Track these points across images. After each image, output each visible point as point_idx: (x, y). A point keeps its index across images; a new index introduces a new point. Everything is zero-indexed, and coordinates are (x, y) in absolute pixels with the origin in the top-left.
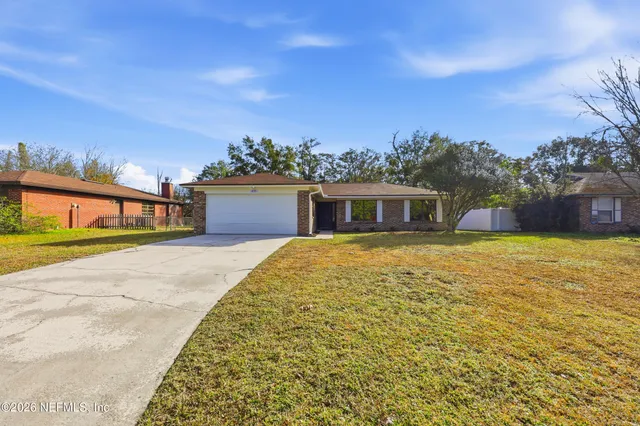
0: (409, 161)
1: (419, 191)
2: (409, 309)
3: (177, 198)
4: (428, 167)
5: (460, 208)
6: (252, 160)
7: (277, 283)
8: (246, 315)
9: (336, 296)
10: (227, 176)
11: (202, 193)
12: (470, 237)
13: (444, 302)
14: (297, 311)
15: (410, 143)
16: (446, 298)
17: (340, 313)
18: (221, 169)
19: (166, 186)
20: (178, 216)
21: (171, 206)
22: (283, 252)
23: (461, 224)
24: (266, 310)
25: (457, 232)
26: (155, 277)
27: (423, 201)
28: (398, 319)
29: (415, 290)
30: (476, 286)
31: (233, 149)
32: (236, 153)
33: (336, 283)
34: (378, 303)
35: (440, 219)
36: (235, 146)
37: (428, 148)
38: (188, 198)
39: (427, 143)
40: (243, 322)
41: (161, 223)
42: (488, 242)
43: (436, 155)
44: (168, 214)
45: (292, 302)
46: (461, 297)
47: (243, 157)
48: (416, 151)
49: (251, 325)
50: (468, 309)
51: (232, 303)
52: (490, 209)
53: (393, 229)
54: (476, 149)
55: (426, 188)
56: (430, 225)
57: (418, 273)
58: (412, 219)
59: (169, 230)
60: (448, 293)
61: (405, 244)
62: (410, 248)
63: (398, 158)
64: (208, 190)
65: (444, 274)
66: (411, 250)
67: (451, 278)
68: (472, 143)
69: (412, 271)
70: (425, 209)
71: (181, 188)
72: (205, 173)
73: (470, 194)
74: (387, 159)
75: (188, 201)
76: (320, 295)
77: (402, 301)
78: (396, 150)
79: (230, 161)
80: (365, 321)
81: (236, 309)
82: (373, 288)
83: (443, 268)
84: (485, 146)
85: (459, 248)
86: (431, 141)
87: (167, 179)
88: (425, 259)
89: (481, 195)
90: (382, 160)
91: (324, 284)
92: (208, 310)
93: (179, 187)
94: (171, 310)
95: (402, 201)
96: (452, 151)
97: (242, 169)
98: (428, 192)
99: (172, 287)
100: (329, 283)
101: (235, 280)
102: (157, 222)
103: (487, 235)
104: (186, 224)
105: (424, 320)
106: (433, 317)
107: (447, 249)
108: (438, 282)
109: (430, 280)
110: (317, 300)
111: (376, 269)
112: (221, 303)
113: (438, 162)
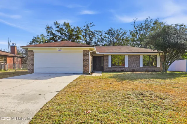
0: (143, 34)
1: (148, 50)
2: (142, 113)
3: (19, 54)
4: (153, 38)
5: (169, 60)
6: (59, 34)
7: (72, 99)
8: (55, 116)
9: (103, 106)
10: (45, 42)
11: (32, 51)
12: (174, 75)
13: (161, 109)
14: (83, 114)
15: (143, 25)
16: (162, 107)
17: (106, 115)
18: (42, 38)
19: (13, 48)
20: (19, 64)
21: (15, 58)
22: (75, 83)
23: (170, 68)
24: (66, 113)
25: (168, 72)
26: (7, 96)
27: (150, 56)
28: (136, 118)
29: (145, 103)
30: (178, 101)
31: (49, 28)
32: (50, 30)
33: (103, 99)
34: (125, 110)
35: (159, 65)
36: (50, 26)
37: (153, 28)
38: (25, 54)
39: (152, 25)
40: (54, 119)
41: (10, 68)
42: (184, 78)
43: (157, 31)
44: (14, 63)
45: (80, 109)
46: (170, 107)
47: (54, 32)
48: (146, 29)
49: (58, 121)
50: (174, 113)
51: (48, 109)
52: (185, 60)
53: (134, 71)
54: (178, 28)
55: (152, 49)
56: (154, 69)
57: (147, 94)
58: (144, 65)
59: (14, 71)
60: (163, 104)
61: (140, 78)
62: (142, 81)
63: (137, 33)
64: (35, 50)
65: (161, 95)
66: (143, 81)
67: (164, 97)
68: (176, 25)
69: (144, 93)
70: (151, 60)
71: (21, 48)
72: (33, 41)
73: (175, 52)
74: (131, 33)
75: (24, 56)
76: (95, 105)
77: (138, 109)
78: (136, 28)
79: (47, 34)
80: (118, 119)
81: (50, 112)
82: (123, 101)
83: (160, 91)
84: (183, 27)
85: (169, 80)
86: (154, 24)
87: (13, 44)
88: (151, 86)
89: (181, 53)
90: (128, 34)
91: (97, 100)
92: (36, 113)
93: (20, 48)
94: (16, 113)
95: (139, 56)
96: (165, 29)
97: (54, 39)
98: (152, 51)
99: (16, 101)
100: (100, 99)
101: (50, 97)
102: (8, 66)
103: (184, 74)
104: (23, 68)
105: (150, 118)
106: (155, 117)
107: (163, 81)
108: (157, 99)
109: (153, 98)
110: (93, 108)
111: (125, 92)
112: (42, 110)
113: (158, 35)
